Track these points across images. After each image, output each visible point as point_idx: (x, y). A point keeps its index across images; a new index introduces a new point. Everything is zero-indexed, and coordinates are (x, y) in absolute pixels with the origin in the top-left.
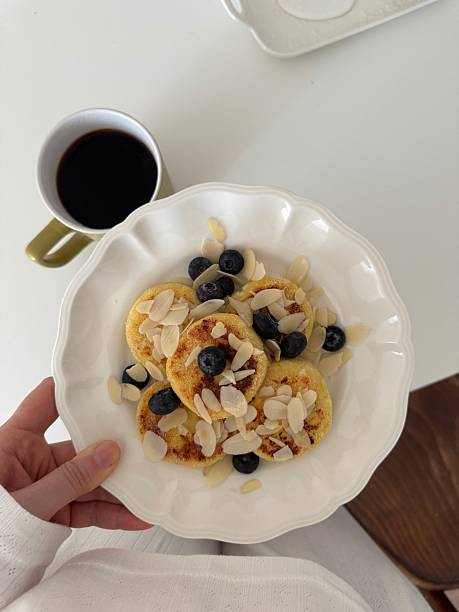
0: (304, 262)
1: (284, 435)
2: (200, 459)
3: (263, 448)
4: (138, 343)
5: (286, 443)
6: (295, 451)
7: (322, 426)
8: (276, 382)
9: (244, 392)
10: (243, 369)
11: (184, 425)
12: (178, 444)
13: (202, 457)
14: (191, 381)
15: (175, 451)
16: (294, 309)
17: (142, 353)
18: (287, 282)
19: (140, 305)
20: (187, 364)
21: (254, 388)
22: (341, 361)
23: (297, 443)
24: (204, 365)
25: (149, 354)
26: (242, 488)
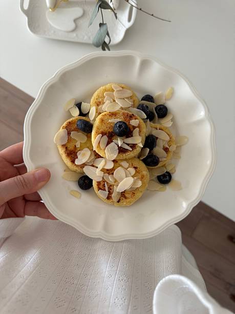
0: (186, 140)
1: (112, 187)
2: (72, 161)
3: (99, 183)
4: (99, 97)
5: (109, 191)
6: (109, 198)
7: (128, 200)
8: (132, 164)
9: (119, 153)
10: (128, 145)
11: (81, 143)
12: (71, 147)
13: (73, 162)
14: (104, 128)
15: (66, 148)
16: (166, 150)
17: (95, 102)
18: (174, 138)
19: (115, 86)
20: (109, 121)
21: (124, 156)
22: (158, 189)
23: (113, 195)
24: (118, 126)
25: (98, 105)
26: (72, 191)
